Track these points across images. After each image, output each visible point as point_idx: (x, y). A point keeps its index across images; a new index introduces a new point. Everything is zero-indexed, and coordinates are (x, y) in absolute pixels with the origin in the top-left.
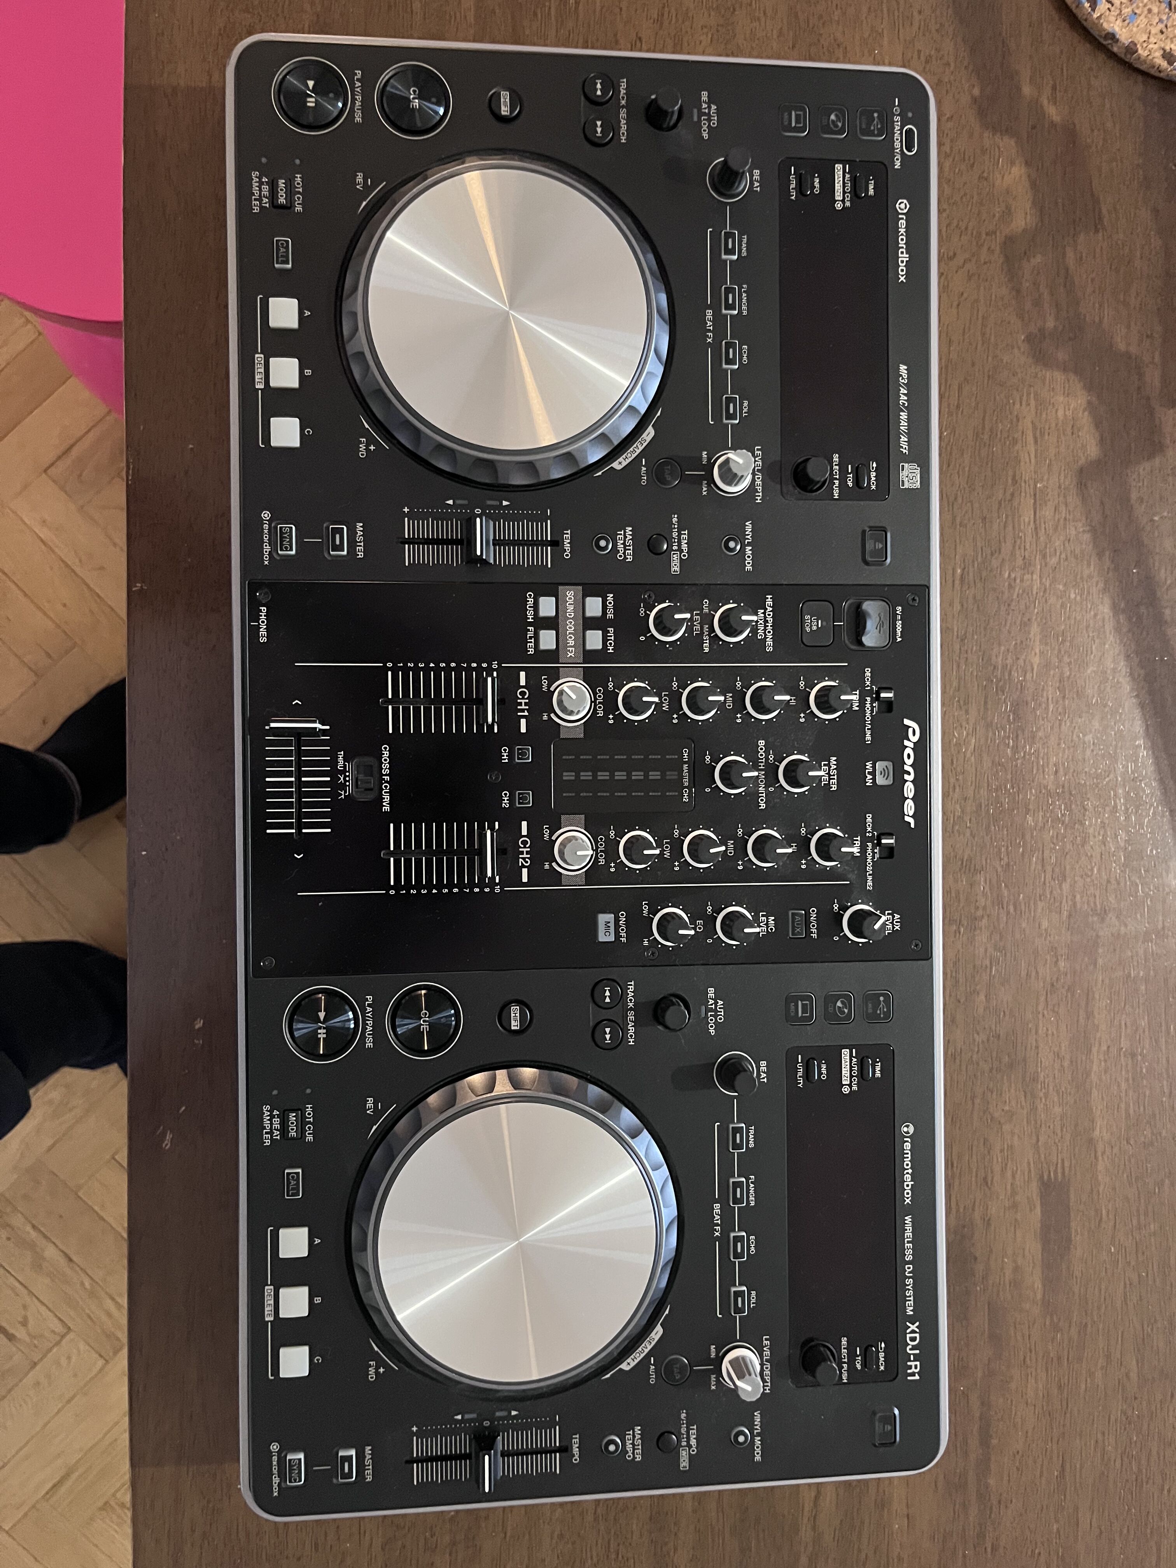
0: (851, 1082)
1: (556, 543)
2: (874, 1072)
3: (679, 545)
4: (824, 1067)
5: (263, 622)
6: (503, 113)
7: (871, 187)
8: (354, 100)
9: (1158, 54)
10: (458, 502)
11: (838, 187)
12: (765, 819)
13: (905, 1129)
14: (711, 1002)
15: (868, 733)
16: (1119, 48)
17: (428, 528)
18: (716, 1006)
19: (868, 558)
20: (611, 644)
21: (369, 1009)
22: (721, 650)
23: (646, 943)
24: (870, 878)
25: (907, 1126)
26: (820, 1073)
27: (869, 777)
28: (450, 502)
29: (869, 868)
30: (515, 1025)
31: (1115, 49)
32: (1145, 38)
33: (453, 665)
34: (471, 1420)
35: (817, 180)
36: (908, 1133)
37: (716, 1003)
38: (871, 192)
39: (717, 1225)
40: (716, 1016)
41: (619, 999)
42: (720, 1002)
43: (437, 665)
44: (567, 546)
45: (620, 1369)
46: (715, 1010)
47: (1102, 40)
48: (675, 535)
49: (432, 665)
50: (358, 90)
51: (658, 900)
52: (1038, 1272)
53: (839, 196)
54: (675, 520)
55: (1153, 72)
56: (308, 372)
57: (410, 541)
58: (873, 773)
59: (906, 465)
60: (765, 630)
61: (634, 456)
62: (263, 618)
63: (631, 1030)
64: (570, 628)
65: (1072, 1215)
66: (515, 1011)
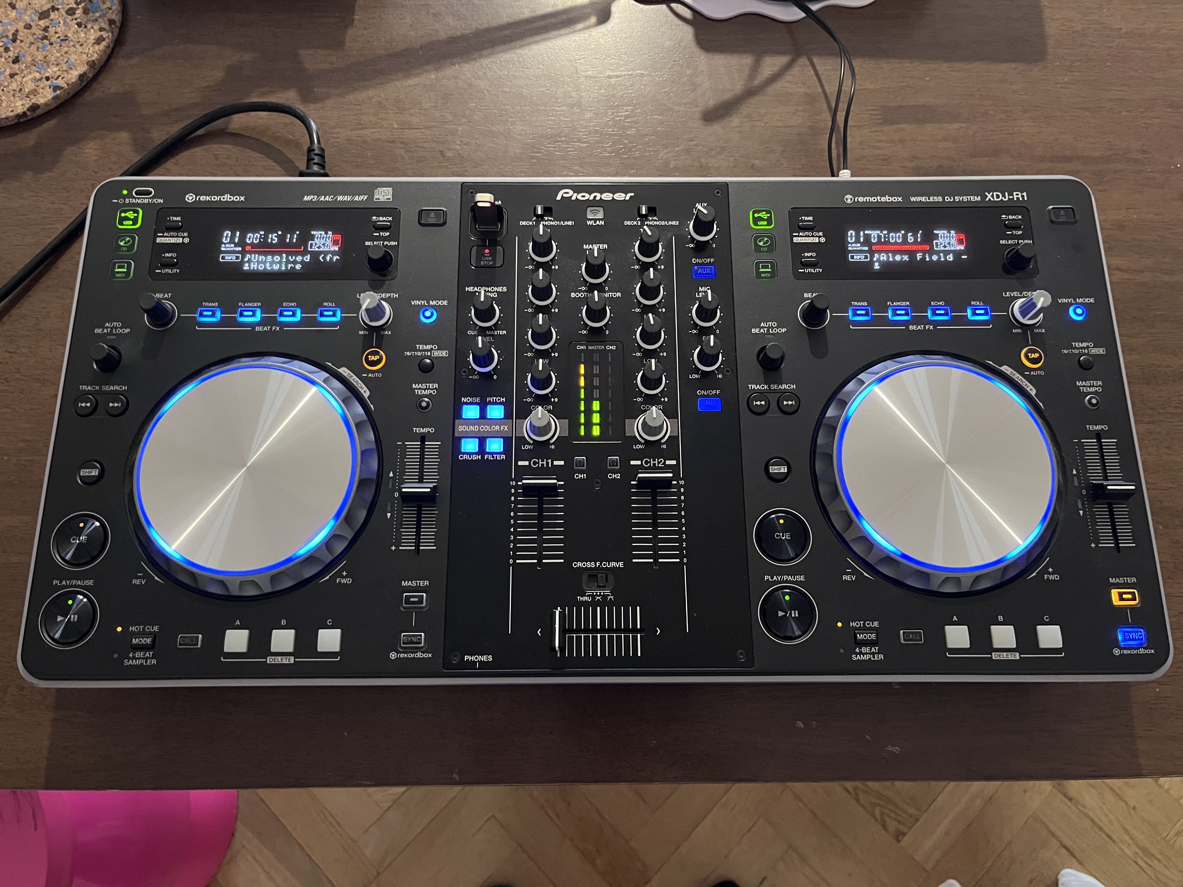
0: (817, 236)
1: (423, 438)
2: (809, 221)
3: (427, 351)
4: (806, 254)
5: (476, 658)
6: (97, 474)
7: (175, 219)
8: (76, 586)
9: (97, 47)
10: (389, 509)
11: (173, 240)
12: (628, 293)
13: (849, 201)
14: (762, 331)
15: (566, 223)
16: (90, 73)
17: (408, 533)
18: (765, 327)
19: (442, 221)
20: (499, 400)
21: (775, 578)
22: (506, 322)
23: (720, 376)
24: (670, 223)
25: (847, 199)
26: (811, 257)
27: (598, 222)
28: (389, 515)
29: (663, 223)
30: (784, 469)
31: (91, 75)
32: (85, 56)
33: (512, 514)
34: (1083, 504)
35: (167, 255)
36: (851, 199)
37: (763, 327)
38: (179, 219)
39: (925, 327)
40: (772, 328)
41: (761, 395)
42: (762, 324)
43: (512, 526)
44: (425, 430)
45: (1035, 395)
46: (768, 328)
47: (84, 84)
48: (419, 354)
49: (512, 530)
50: (68, 583)
51: (688, 367)
52: (946, 126)
53: (180, 240)
54: (408, 354)
55: (108, 52)
56: (283, 622)
57: (418, 546)
58: (595, 220)
59: (376, 197)
60: (491, 292)
61: (360, 382)
62: (473, 658)
63: (784, 386)
64: (486, 428)
65: (905, 104)
66: (773, 469)
